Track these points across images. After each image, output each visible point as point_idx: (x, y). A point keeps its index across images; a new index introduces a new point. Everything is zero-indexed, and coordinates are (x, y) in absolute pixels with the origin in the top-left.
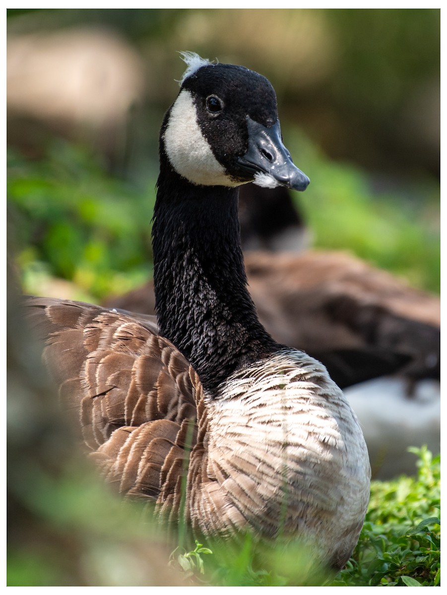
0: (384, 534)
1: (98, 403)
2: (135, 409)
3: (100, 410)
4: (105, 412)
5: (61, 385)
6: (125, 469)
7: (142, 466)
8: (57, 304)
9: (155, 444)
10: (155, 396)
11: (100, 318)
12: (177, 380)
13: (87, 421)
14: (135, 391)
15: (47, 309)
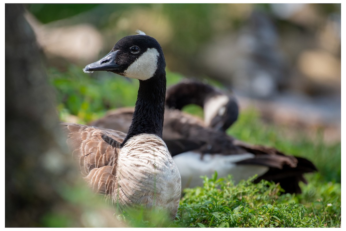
0: (191, 207)
1: (86, 158)
2: (99, 160)
3: (87, 161)
4: (88, 162)
5: (73, 152)
6: (94, 184)
7: (100, 184)
8: (71, 125)
9: (104, 175)
10: (105, 156)
11: (87, 129)
12: (114, 150)
13: (82, 165)
14: (98, 154)
15: (68, 127)
